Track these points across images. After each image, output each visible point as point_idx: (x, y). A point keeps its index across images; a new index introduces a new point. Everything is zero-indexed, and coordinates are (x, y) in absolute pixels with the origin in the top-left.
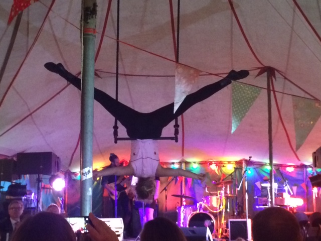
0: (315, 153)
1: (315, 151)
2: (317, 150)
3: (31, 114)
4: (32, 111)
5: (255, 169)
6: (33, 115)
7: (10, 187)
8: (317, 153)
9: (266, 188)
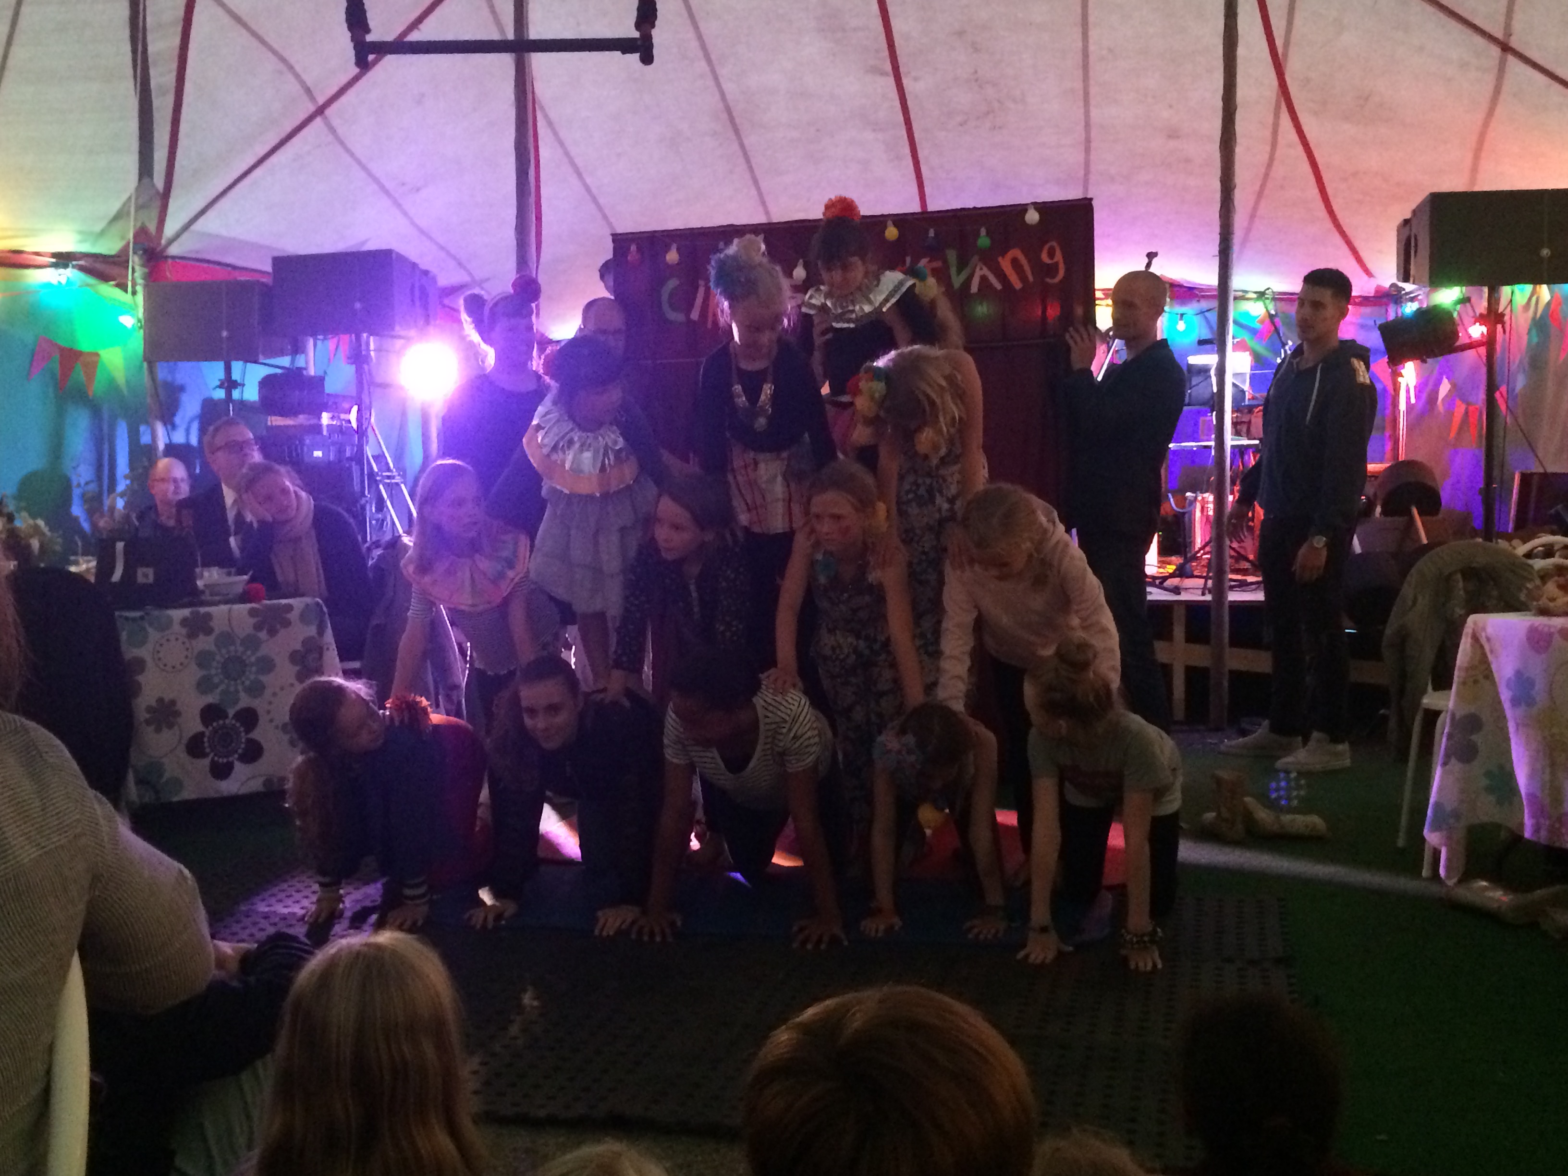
0: (1406, 222)
1: (1408, 216)
2: (1414, 212)
3: (320, 111)
4: (321, 100)
5: (1202, 312)
6: (328, 112)
7: (266, 383)
8: (1414, 222)
9: (1203, 371)
